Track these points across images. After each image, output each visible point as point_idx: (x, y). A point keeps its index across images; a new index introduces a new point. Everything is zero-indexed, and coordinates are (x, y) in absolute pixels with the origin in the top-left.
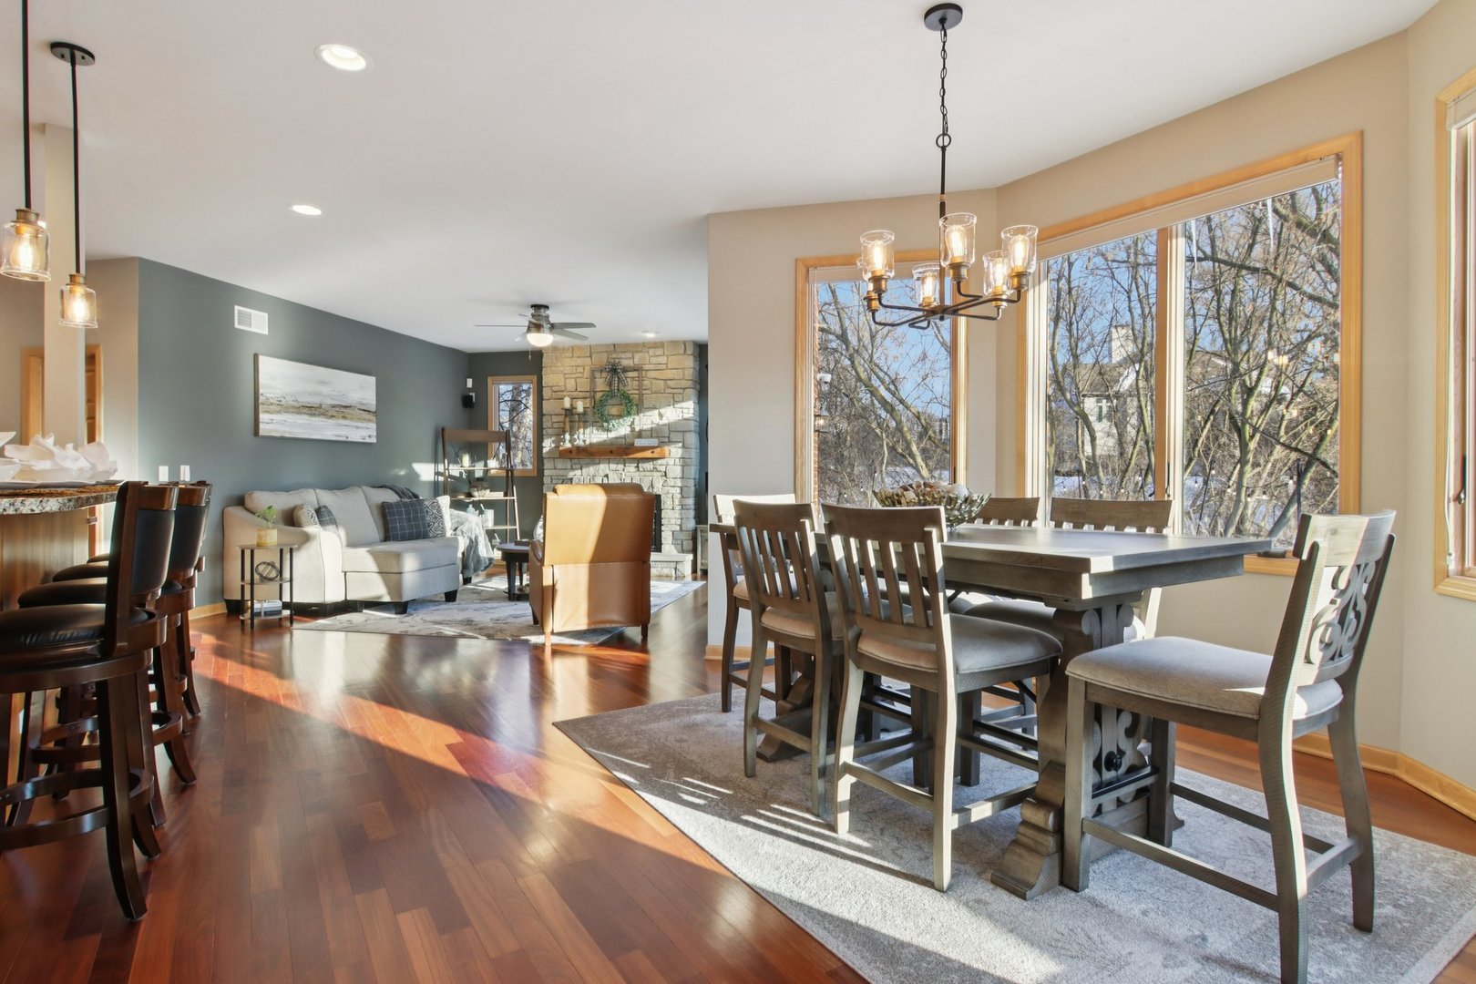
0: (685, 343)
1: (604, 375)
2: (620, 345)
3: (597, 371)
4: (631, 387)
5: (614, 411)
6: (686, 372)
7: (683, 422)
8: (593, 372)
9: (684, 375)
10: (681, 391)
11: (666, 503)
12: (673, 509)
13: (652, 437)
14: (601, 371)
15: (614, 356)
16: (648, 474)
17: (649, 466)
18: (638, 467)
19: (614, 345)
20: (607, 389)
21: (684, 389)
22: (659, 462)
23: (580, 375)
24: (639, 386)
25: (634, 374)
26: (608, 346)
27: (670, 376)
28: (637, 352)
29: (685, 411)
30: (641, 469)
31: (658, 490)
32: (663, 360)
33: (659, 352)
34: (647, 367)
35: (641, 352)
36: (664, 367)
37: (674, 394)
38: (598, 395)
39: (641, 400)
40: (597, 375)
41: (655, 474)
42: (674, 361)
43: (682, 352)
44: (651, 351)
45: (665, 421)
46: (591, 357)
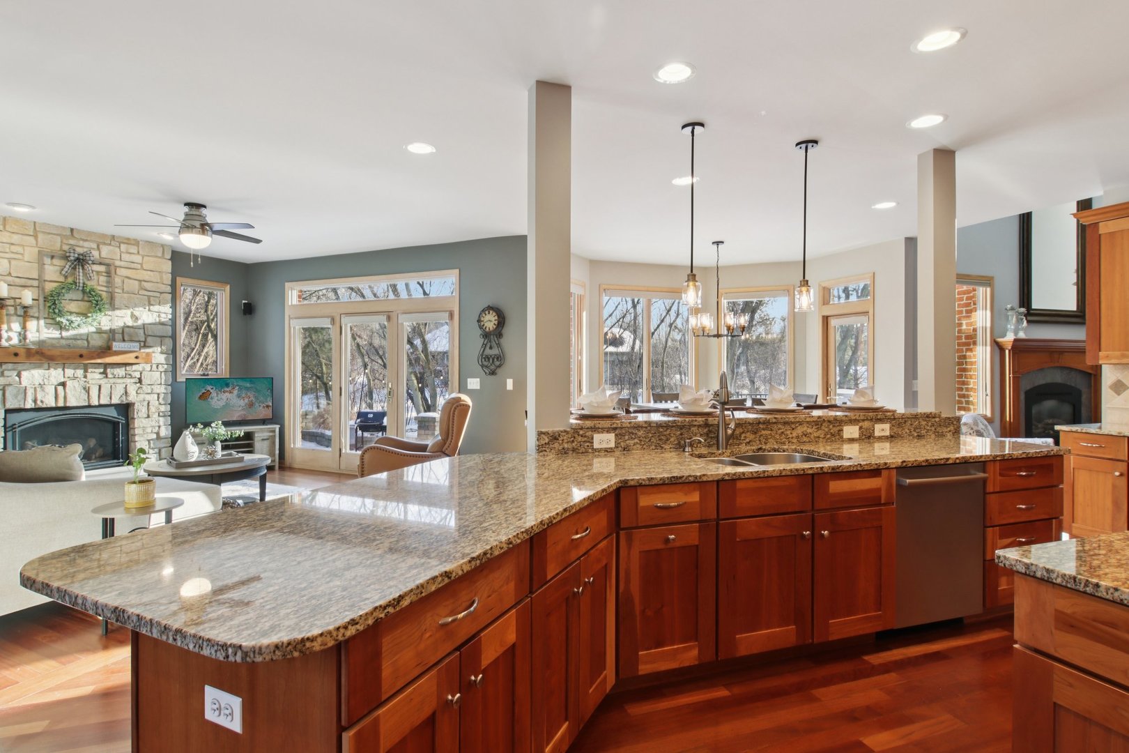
0: (163, 246)
1: (56, 261)
2: (79, 231)
3: (47, 256)
4: (98, 283)
5: (73, 307)
6: (164, 276)
7: (161, 327)
8: (41, 254)
9: (161, 278)
10: (158, 295)
11: (140, 412)
12: (148, 417)
13: (124, 340)
14: (52, 257)
15: (72, 242)
16: (120, 381)
17: (120, 372)
18: (105, 373)
19: (72, 230)
20: (62, 279)
21: (161, 293)
22: (134, 367)
23: (20, 256)
24: (108, 282)
25: (102, 268)
26: (63, 228)
27: (147, 278)
28: (105, 244)
29: (163, 315)
30: (110, 376)
31: (132, 397)
32: (138, 259)
33: (133, 249)
34: (118, 263)
35: (110, 244)
36: (139, 266)
37: (149, 297)
38: (50, 287)
39: (112, 298)
40: (47, 261)
41: (128, 381)
42: (150, 263)
43: (160, 255)
44: (123, 247)
45: (140, 322)
46: (36, 237)
